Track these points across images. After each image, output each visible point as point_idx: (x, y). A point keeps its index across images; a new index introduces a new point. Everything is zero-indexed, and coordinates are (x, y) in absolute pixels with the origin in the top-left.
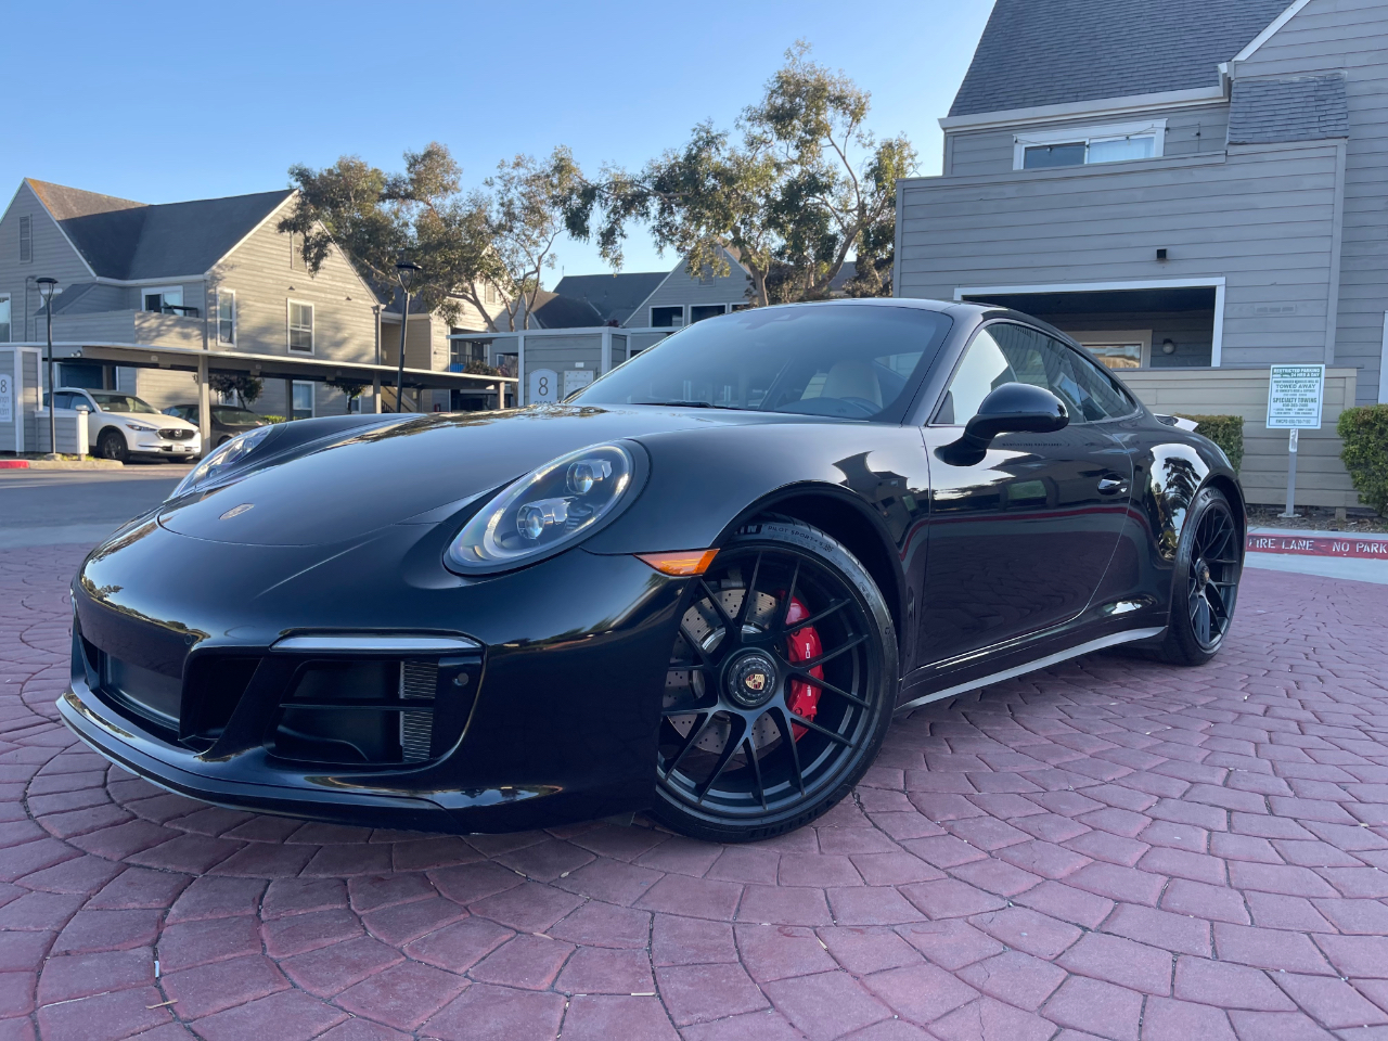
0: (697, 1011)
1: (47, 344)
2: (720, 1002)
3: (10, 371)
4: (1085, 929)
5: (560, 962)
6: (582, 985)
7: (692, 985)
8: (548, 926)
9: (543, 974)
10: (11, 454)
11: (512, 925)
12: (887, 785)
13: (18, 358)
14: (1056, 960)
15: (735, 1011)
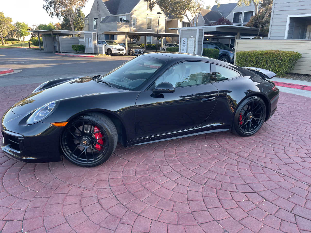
0: (39, 196)
1: (96, 31)
2: (44, 195)
3: (91, 37)
4: (114, 195)
5: (34, 184)
6: (31, 188)
7: (44, 191)
8: (40, 177)
9: (29, 185)
10: (92, 54)
11: (36, 176)
12: (127, 159)
13: (92, 34)
14: (99, 200)
15: (44, 197)
